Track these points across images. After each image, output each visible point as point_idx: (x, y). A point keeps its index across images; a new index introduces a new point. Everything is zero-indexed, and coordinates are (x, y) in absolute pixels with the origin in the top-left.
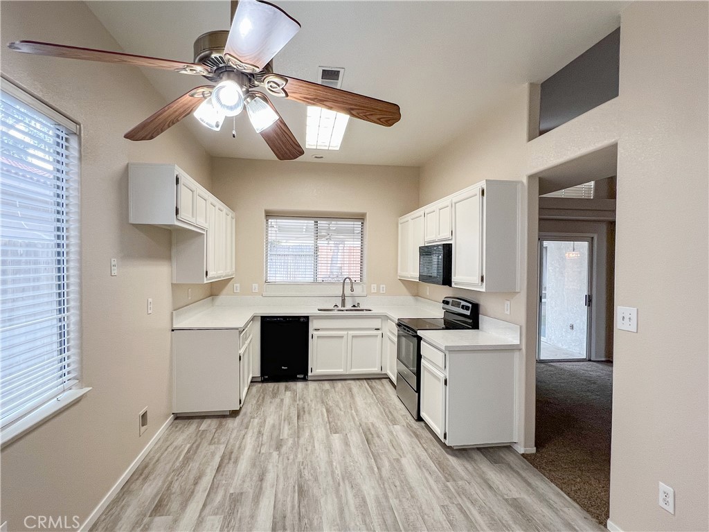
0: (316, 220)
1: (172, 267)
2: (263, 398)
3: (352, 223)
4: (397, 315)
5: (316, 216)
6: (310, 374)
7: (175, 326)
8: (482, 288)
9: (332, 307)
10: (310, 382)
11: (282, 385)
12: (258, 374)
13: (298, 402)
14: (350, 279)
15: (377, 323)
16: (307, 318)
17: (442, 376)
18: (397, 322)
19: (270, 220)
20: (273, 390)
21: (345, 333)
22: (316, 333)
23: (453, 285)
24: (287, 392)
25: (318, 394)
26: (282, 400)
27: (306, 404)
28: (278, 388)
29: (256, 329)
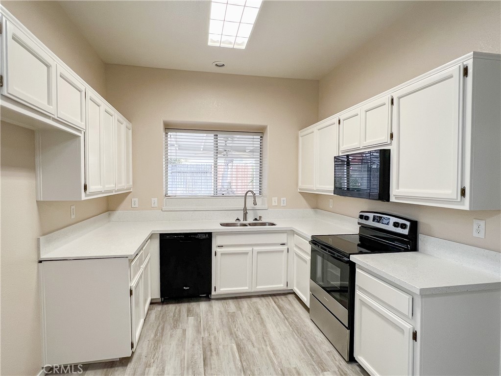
0: (216, 133)
1: (36, 179)
2: (163, 329)
3: (252, 137)
4: (309, 231)
5: (215, 130)
6: (213, 293)
7: (43, 256)
8: (463, 205)
9: (233, 221)
10: (213, 302)
11: (184, 307)
12: (157, 295)
13: (202, 335)
14: (252, 192)
15: (283, 238)
16: (210, 234)
17: (408, 327)
18: (310, 239)
19: (169, 133)
20: (174, 316)
21: (250, 249)
22: (219, 250)
23: (392, 199)
24: (190, 318)
25: (225, 320)
26: (184, 331)
27: (212, 337)
28: (180, 311)
29: (155, 248)
